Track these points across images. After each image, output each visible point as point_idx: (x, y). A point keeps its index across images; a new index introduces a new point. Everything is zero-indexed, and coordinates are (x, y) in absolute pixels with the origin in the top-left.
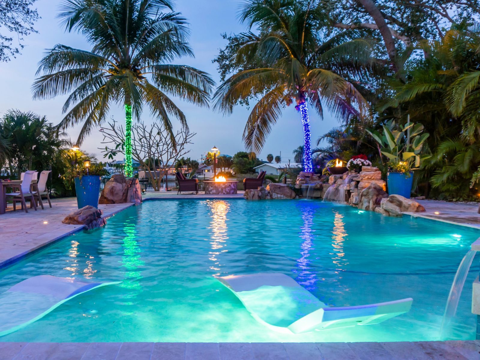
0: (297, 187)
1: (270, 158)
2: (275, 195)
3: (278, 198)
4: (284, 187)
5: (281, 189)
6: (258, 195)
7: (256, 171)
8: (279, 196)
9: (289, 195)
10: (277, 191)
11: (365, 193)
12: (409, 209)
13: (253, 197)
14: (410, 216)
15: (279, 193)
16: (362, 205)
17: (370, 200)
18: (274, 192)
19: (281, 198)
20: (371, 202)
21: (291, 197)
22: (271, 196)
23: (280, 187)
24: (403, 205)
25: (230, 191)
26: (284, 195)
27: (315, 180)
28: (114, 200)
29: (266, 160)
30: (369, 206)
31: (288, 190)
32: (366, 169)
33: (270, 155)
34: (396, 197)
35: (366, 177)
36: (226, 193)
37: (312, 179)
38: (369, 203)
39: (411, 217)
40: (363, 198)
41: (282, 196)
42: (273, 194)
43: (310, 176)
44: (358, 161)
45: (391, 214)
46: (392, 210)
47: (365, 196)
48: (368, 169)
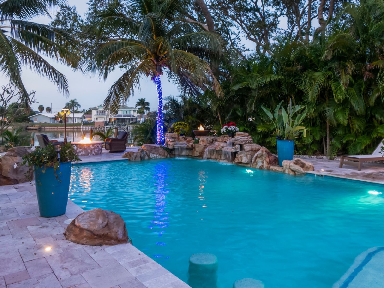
0: (170, 147)
1: (41, 108)
2: (152, 155)
3: (154, 157)
4: (158, 147)
5: (156, 149)
6: (140, 156)
7: (31, 120)
8: (155, 155)
9: (163, 154)
10: (154, 151)
11: (259, 156)
12: (310, 169)
13: (135, 158)
14: (314, 174)
15: (155, 153)
16: (257, 164)
17: (263, 161)
18: (151, 153)
19: (157, 157)
20: (265, 162)
21: (164, 156)
22: (148, 156)
23: (155, 148)
24: (306, 166)
25: (98, 152)
26: (160, 154)
27: (181, 140)
28: (18, 180)
29: (38, 110)
30: (263, 166)
31: (161, 150)
32: (240, 134)
33: (41, 106)
34: (300, 161)
35: (248, 142)
36: (95, 154)
37: (179, 140)
38: (263, 163)
39: (316, 175)
40: (258, 159)
41: (158, 155)
42: (150, 154)
43: (176, 137)
44: (232, 128)
45: (296, 173)
46: (298, 170)
47: (259, 157)
48: (242, 135)
